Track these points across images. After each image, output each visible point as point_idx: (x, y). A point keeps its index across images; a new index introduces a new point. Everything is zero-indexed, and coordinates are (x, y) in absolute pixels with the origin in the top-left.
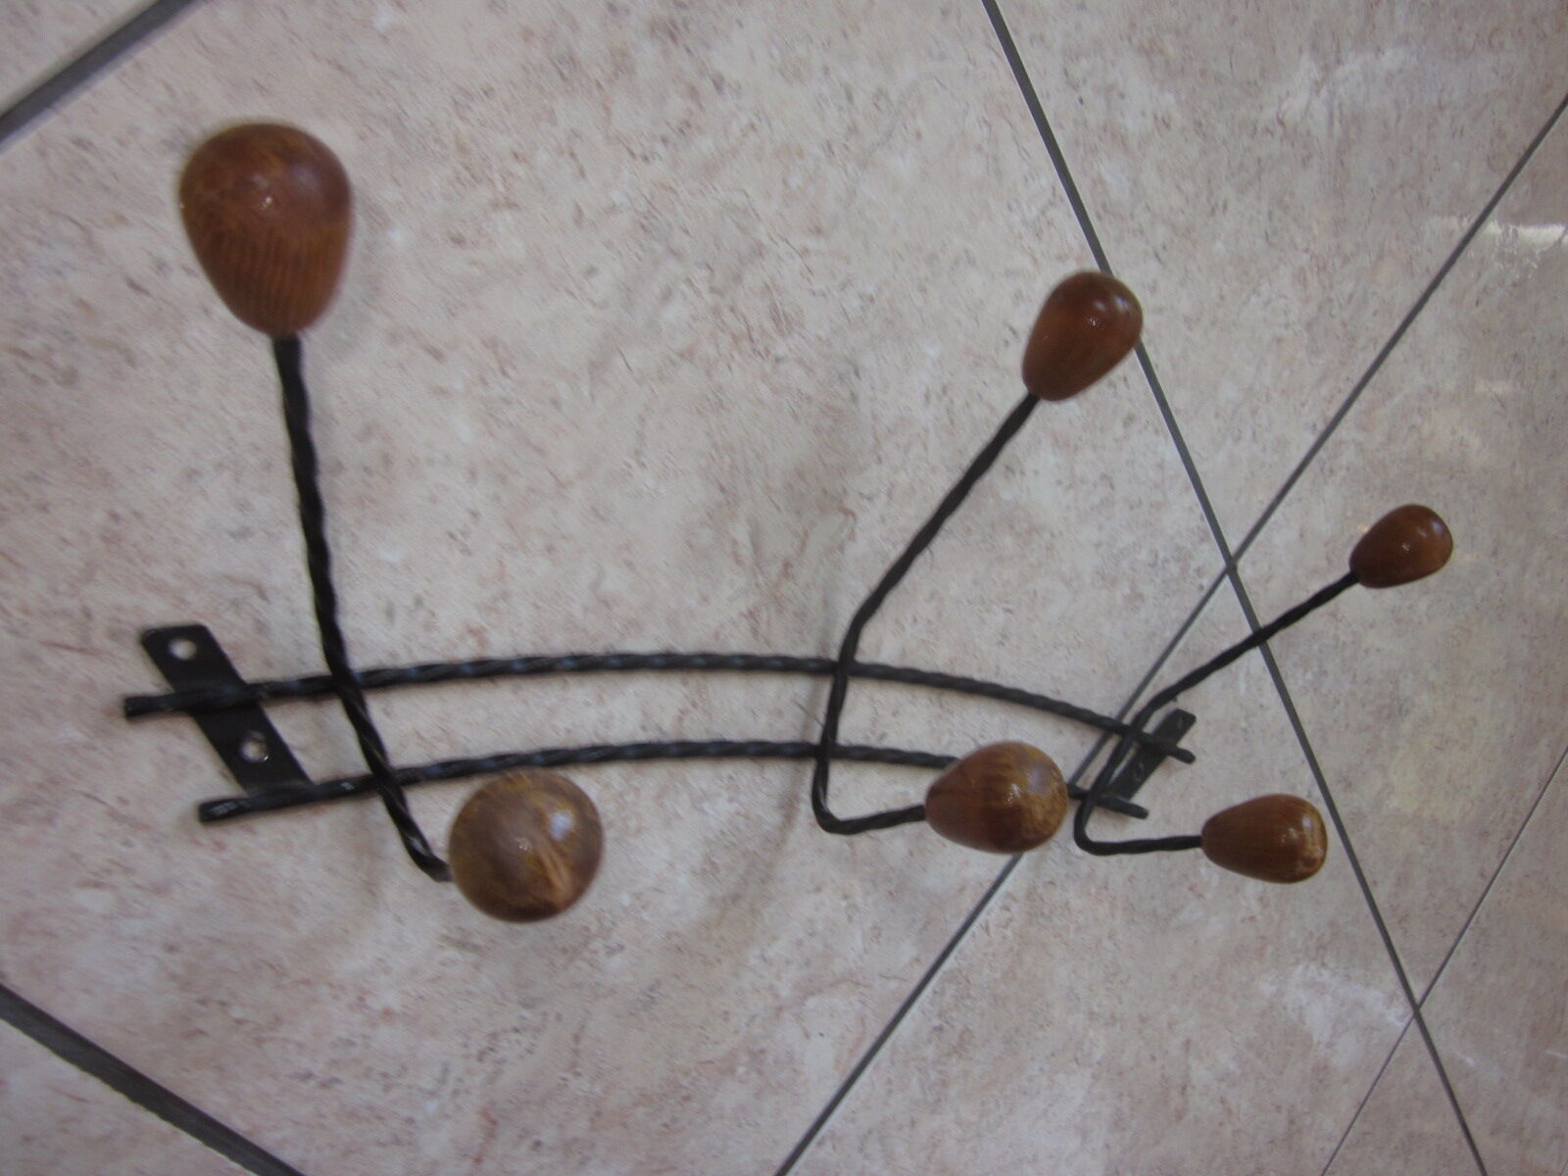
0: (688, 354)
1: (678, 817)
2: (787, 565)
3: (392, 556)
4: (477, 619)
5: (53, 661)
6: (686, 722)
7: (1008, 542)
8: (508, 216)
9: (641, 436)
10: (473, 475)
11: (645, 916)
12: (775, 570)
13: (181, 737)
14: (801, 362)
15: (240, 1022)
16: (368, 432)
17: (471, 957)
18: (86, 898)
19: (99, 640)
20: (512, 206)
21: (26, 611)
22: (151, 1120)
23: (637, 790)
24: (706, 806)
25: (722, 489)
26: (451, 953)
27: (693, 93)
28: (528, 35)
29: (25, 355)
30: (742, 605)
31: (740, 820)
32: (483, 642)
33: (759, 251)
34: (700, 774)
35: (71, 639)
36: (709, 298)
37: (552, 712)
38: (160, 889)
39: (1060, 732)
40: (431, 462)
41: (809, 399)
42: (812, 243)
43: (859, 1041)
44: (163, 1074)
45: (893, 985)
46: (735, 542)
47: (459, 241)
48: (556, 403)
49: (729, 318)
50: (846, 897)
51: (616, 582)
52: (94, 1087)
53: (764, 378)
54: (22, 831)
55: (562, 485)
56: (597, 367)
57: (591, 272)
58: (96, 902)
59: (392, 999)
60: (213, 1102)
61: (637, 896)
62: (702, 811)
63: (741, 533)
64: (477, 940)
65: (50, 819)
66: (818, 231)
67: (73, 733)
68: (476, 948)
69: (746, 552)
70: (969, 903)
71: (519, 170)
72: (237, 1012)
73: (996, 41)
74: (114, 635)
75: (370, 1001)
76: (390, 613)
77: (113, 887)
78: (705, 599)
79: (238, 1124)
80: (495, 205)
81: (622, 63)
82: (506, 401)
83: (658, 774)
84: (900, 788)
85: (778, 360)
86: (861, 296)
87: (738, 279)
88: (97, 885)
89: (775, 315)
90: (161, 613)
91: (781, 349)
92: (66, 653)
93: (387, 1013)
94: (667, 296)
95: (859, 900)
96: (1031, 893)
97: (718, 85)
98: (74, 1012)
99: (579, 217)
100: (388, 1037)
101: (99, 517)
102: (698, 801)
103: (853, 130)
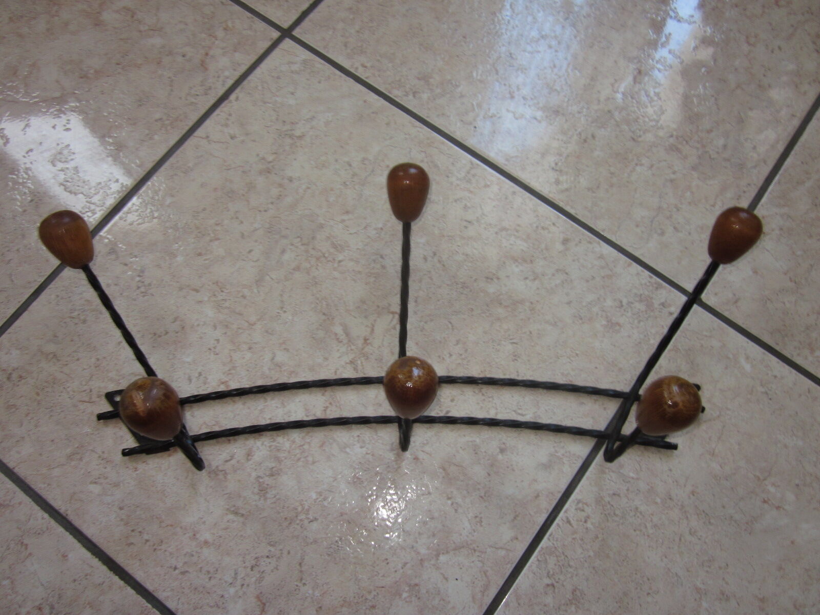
0: (297, 269)
1: (333, 455)
2: (366, 340)
3: (189, 360)
4: (225, 379)
5: (82, 407)
6: (328, 412)
7: (501, 311)
8: (217, 243)
9: (282, 301)
10: (215, 327)
11: (326, 503)
12: (360, 342)
13: (120, 429)
14: (351, 260)
15: (147, 541)
16: (176, 319)
17: (241, 519)
18: (92, 487)
19: (94, 398)
20: (218, 239)
21: (74, 392)
22: (116, 579)
23: (309, 443)
24: (348, 450)
25: (324, 314)
26: (231, 517)
27: (281, 185)
28: (215, 190)
29: (73, 318)
30: (347, 359)
31: (369, 457)
32: (227, 386)
33: (321, 226)
34: (341, 435)
35: (87, 399)
36: (303, 248)
37: (262, 411)
38: (116, 485)
39: (583, 403)
40: (198, 325)
41: (360, 272)
42: (345, 217)
43: (486, 587)
44: (120, 559)
45: (502, 553)
46: (336, 334)
47: (200, 254)
48: (244, 297)
49: (312, 252)
50: (449, 498)
51: (281, 357)
52: (96, 562)
53: (335, 269)
54: (73, 463)
55: (252, 325)
56: (259, 282)
57: (250, 251)
58: (96, 489)
59: (207, 536)
60: (139, 576)
61: (320, 494)
62: (346, 452)
63: (339, 330)
64: (241, 511)
65: (81, 459)
66: (347, 212)
67: (87, 429)
68: (243, 515)
69: (343, 337)
70: (547, 506)
71: (218, 228)
72: (146, 537)
73: (418, 124)
74: (99, 396)
75: (198, 536)
76: (190, 380)
77: (101, 484)
78: (326, 359)
79: (149, 586)
80: (211, 241)
81: (251, 187)
82: (225, 300)
83: (319, 435)
84: (468, 438)
85: (340, 262)
86: (375, 229)
87: (313, 238)
88: (96, 483)
89: (334, 246)
90: (112, 388)
91: (341, 257)
92: (85, 404)
93: (206, 542)
94: (283, 251)
95: (459, 500)
96: (599, 500)
97: (291, 180)
98: (90, 531)
99: (243, 236)
100: (208, 554)
101: (93, 360)
102: (343, 448)
103: (354, 175)
